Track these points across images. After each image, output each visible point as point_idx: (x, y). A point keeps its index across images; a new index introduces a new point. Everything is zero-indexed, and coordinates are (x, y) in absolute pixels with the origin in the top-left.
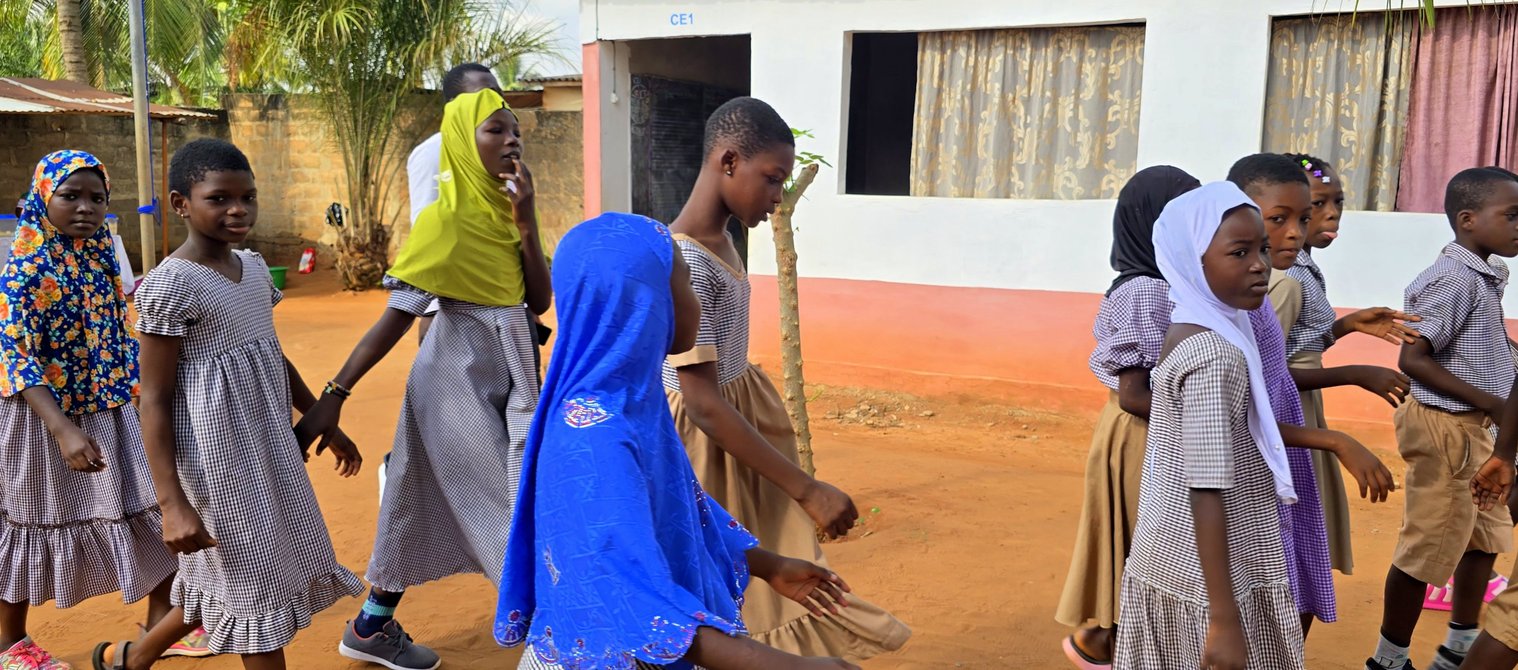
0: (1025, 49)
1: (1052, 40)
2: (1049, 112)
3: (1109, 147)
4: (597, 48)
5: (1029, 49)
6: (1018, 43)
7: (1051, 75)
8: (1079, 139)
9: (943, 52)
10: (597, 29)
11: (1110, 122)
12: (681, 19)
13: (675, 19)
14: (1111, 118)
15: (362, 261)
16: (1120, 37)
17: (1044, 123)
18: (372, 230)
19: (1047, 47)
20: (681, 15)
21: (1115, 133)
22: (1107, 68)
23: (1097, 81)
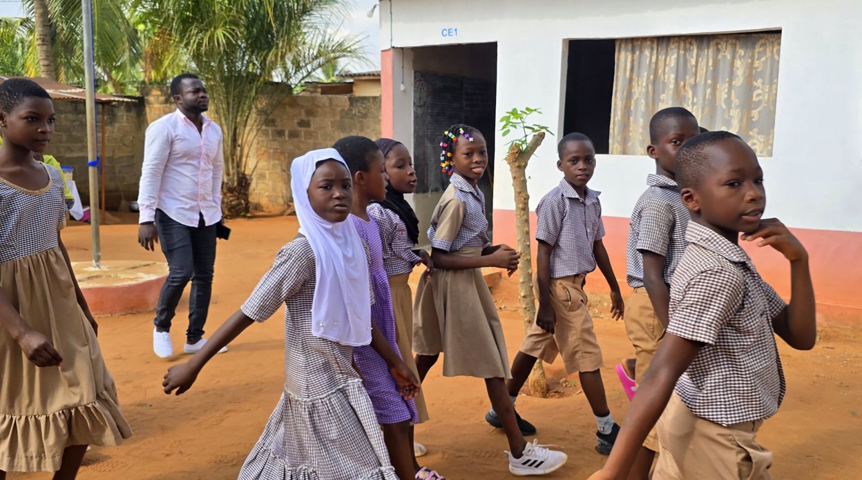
0: (693, 50)
1: (713, 44)
2: (710, 94)
3: (754, 120)
4: (391, 52)
5: (695, 50)
6: (688, 46)
7: (711, 68)
8: (731, 114)
9: (633, 52)
10: (392, 40)
11: (754, 102)
12: (449, 32)
13: (445, 33)
14: (755, 99)
15: (231, 199)
16: (762, 41)
17: (706, 103)
18: (238, 177)
19: (708, 48)
20: (449, 30)
21: (757, 110)
22: (752, 63)
23: (744, 73)
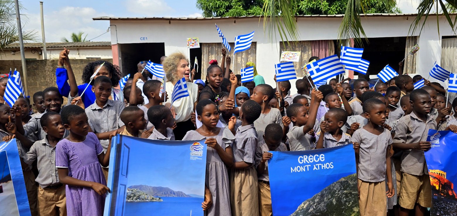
4: (117, 45)
10: (117, 41)
12: (144, 39)
13: (142, 39)
